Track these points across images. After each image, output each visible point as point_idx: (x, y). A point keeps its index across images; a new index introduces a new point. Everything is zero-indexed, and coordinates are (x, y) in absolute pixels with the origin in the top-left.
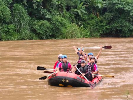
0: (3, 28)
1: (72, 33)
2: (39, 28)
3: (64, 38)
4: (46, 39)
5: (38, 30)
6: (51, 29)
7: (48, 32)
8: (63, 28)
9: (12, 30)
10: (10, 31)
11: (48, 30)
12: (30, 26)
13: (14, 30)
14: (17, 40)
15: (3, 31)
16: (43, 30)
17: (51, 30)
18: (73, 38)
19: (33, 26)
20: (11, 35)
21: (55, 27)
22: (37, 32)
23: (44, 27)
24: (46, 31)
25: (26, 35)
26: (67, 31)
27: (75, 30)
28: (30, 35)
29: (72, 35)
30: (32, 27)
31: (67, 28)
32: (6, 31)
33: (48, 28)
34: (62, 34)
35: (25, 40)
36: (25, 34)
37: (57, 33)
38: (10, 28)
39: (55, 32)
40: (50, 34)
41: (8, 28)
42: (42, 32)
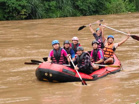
0: (45, 5)
1: (117, 8)
2: (81, 4)
3: (109, 13)
4: (90, 15)
5: (81, 6)
6: (94, 4)
7: (91, 8)
8: (107, 3)
9: (53, 7)
10: (51, 8)
11: (91, 6)
12: (72, 2)
13: (55, 7)
14: (60, 17)
15: (44, 9)
16: (86, 6)
17: (94, 6)
18: (118, 13)
19: (76, 2)
20: (53, 12)
21: (99, 2)
22: (80, 8)
23: (87, 3)
24: (89, 7)
25: (68, 12)
26: (111, 5)
27: (119, 4)
28: (73, 12)
29: (117, 10)
30: (74, 4)
31: (111, 3)
32: (47, 8)
33: (91, 4)
34: (106, 9)
35: (67, 16)
36: (68, 10)
37: (100, 8)
38: (51, 5)
39: (98, 8)
40: (94, 10)
41: (49, 6)
42: (85, 8)
